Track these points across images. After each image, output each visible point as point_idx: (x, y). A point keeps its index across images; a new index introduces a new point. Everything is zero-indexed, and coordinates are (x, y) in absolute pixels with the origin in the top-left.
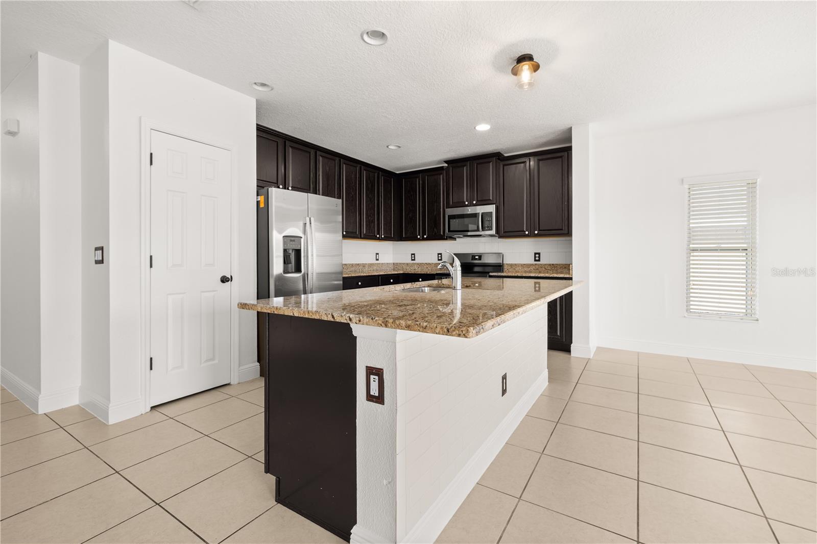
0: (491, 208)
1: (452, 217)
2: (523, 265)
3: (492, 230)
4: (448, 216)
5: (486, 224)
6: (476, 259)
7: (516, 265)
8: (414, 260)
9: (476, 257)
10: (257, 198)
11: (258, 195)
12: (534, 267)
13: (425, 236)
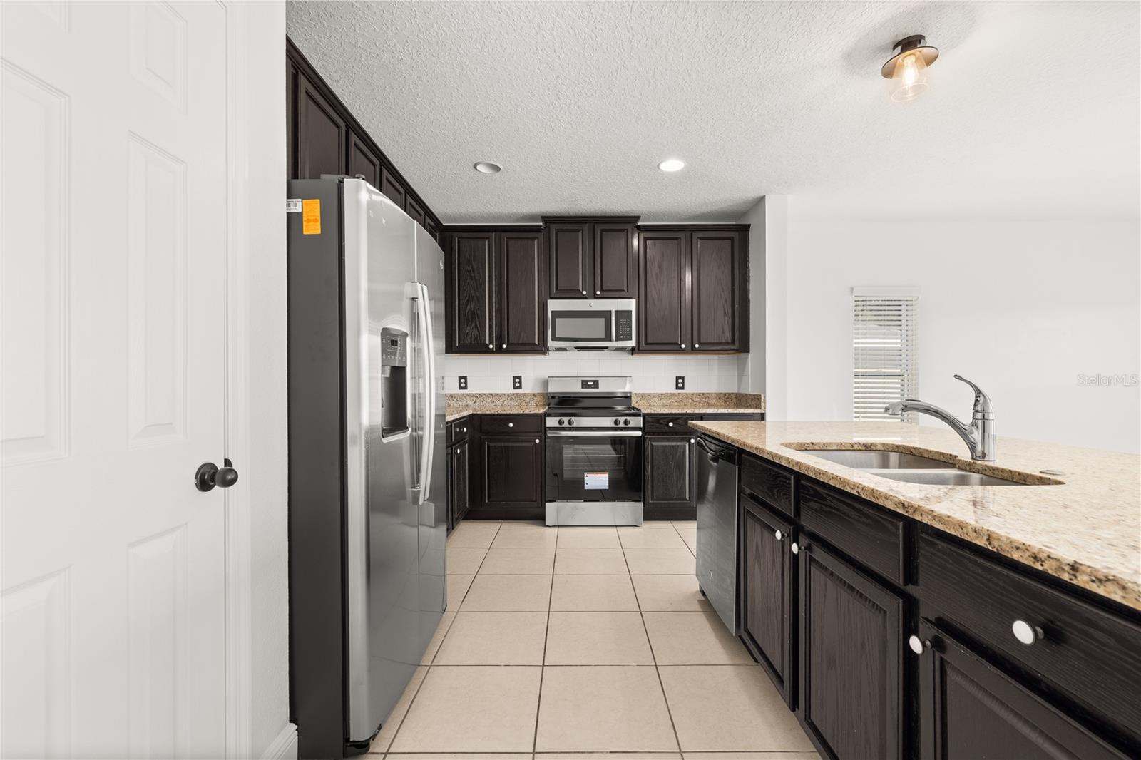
0: (631, 305)
1: (557, 314)
2: (660, 396)
3: (631, 339)
4: (552, 312)
5: (623, 329)
6: (589, 387)
7: (649, 395)
8: (465, 388)
9: (589, 383)
10: (288, 205)
11: (289, 196)
12: (676, 398)
13: (504, 346)
